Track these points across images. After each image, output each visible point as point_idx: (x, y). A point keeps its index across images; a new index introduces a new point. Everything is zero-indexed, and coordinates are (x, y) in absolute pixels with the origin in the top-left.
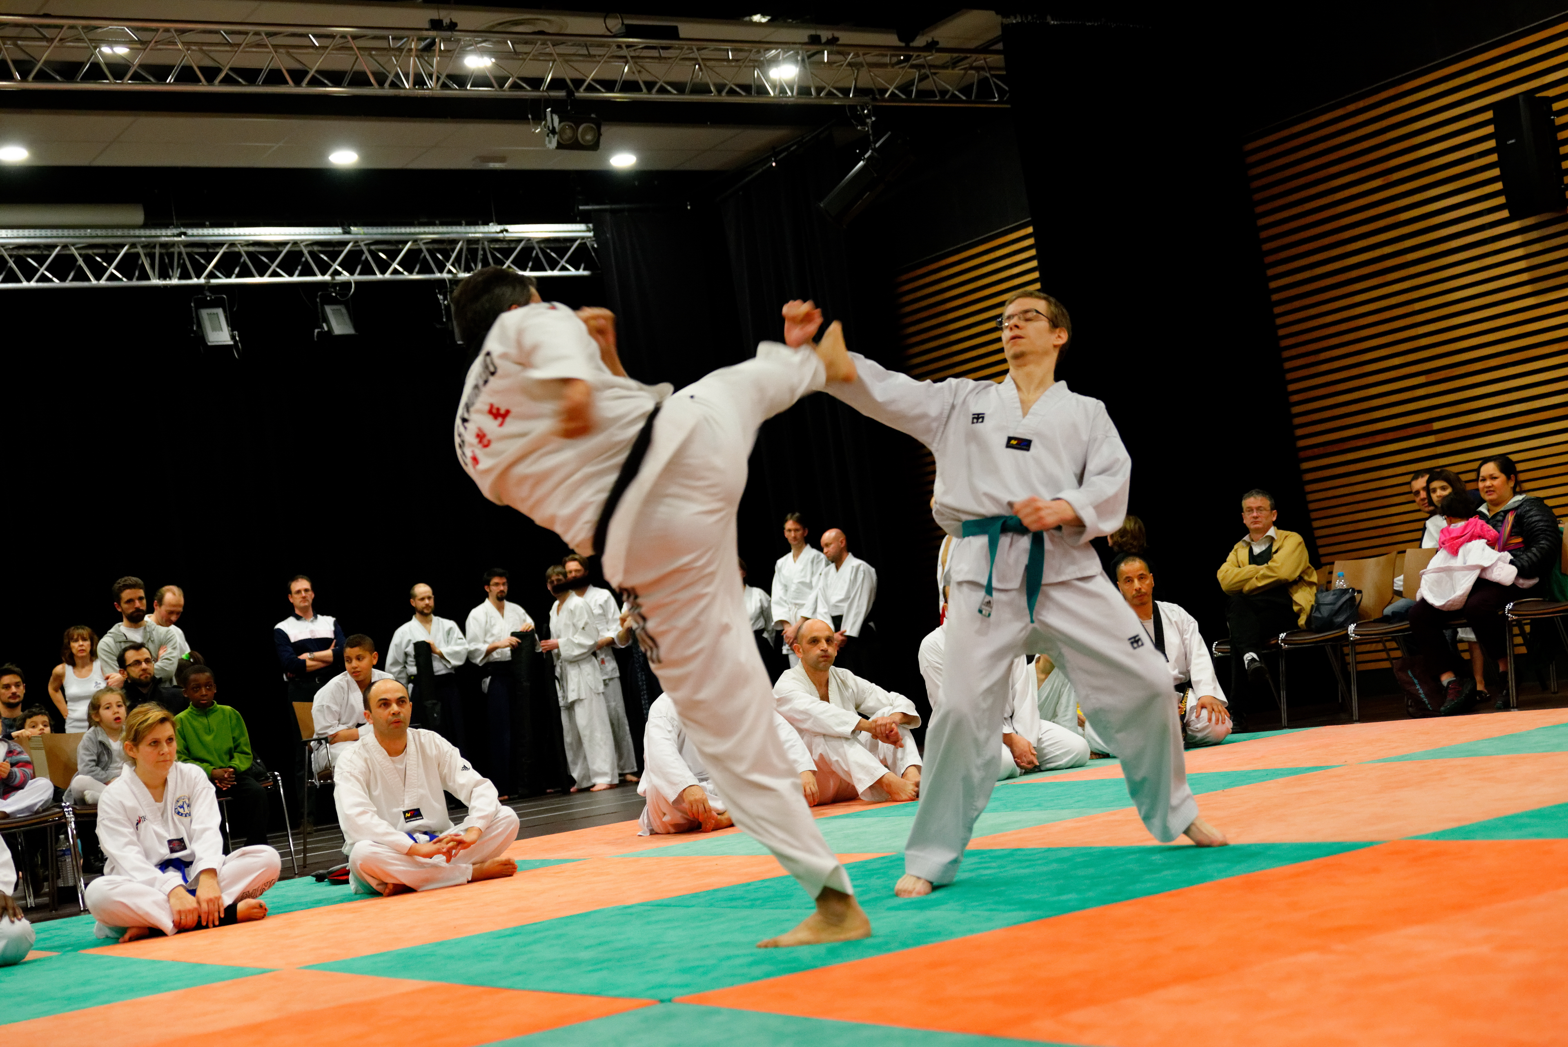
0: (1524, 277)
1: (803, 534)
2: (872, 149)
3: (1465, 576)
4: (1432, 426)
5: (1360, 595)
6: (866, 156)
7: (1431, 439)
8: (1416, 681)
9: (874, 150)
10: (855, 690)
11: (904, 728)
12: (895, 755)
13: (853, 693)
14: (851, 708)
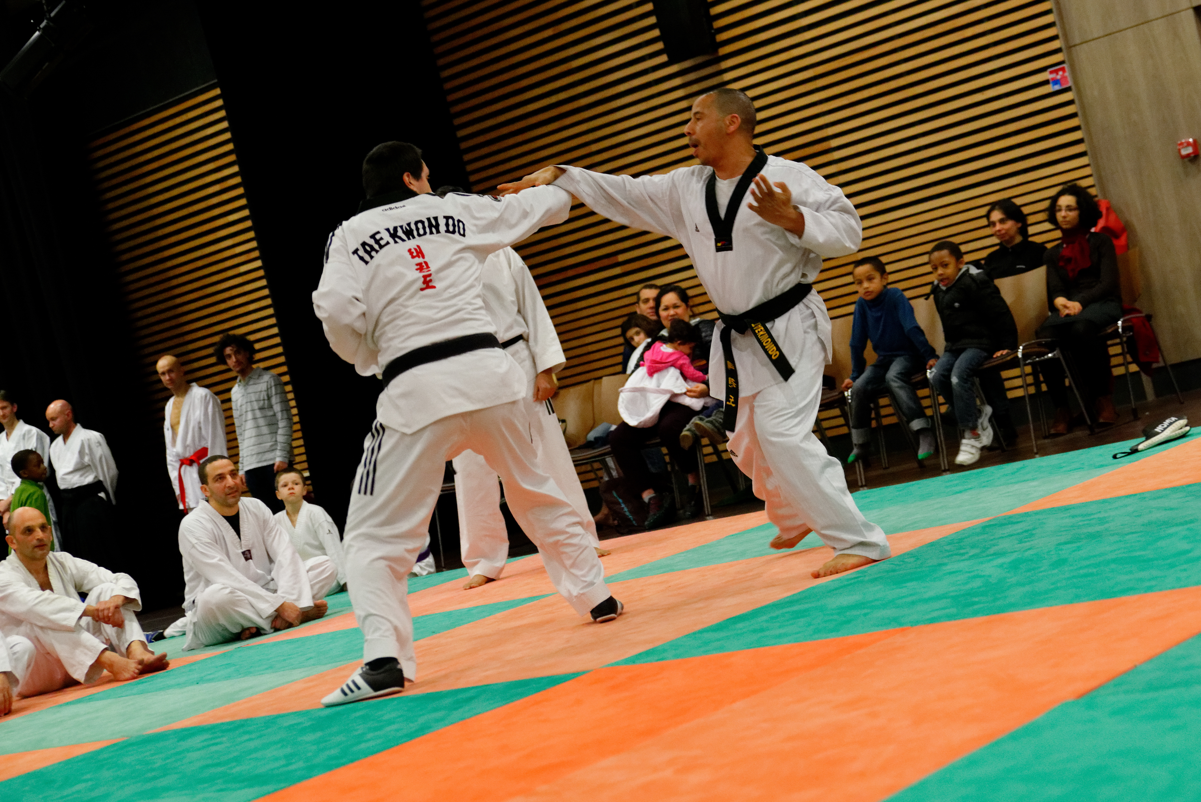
1: (12, 410)
2: (47, 19)
3: (656, 398)
4: (617, 259)
5: (564, 424)
6: (42, 26)
7: (617, 271)
8: (620, 500)
9: (50, 19)
10: (74, 572)
11: (127, 610)
12: (119, 636)
13: (72, 575)
14: (72, 591)
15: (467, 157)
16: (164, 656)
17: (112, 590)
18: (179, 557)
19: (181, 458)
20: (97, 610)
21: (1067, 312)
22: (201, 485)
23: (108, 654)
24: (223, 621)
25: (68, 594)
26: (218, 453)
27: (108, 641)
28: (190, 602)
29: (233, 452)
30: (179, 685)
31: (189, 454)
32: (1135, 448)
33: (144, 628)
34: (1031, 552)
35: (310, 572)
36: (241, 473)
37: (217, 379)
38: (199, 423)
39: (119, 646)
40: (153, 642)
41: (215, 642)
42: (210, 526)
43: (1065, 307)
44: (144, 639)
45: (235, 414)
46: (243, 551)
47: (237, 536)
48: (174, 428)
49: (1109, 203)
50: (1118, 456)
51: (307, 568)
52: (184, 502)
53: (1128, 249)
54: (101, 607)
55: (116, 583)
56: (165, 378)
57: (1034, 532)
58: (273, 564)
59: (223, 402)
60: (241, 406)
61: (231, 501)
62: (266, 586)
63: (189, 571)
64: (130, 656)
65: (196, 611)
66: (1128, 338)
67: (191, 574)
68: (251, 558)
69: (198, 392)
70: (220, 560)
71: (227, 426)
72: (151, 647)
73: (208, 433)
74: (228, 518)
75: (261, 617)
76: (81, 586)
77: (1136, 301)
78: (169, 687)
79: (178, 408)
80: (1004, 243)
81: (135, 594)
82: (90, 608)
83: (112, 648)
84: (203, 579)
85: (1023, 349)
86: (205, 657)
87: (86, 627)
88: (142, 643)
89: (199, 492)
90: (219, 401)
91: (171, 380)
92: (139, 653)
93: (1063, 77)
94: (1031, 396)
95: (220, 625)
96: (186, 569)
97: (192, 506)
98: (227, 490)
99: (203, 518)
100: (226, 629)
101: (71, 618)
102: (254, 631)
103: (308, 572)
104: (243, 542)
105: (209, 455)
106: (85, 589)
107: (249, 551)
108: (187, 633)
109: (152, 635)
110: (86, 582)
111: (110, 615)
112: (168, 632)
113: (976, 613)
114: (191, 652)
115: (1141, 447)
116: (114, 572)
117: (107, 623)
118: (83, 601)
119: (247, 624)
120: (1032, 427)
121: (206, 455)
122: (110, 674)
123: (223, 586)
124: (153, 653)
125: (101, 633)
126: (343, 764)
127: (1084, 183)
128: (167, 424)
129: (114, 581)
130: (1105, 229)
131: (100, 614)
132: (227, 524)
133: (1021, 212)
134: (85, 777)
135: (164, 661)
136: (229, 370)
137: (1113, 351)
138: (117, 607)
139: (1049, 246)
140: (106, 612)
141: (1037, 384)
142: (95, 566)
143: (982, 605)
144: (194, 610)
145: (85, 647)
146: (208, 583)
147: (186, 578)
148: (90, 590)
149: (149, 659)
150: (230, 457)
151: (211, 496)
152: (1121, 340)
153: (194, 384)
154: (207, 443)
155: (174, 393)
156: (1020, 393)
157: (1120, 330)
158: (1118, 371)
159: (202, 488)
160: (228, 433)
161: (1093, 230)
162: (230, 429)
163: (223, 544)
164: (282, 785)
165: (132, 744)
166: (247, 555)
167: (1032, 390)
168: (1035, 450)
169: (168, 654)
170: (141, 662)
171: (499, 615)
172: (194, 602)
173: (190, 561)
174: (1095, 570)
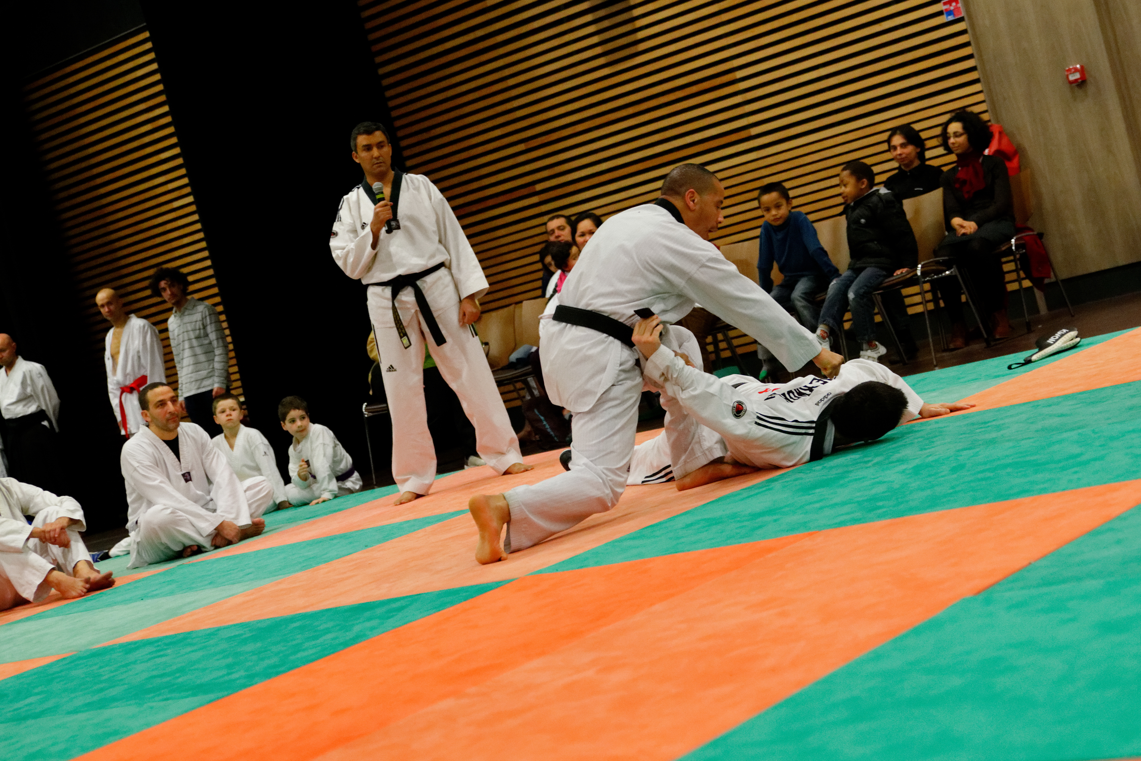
0: (598, 50)
4: (535, 188)
7: (535, 200)
8: (542, 418)
10: (20, 496)
11: (73, 531)
12: (65, 556)
13: (18, 499)
14: (19, 514)
15: (389, 94)
16: (110, 575)
17: (57, 512)
18: (121, 480)
19: (122, 386)
20: (44, 532)
21: (963, 231)
22: (141, 411)
23: (56, 573)
24: (165, 540)
25: (14, 517)
26: (157, 380)
27: (55, 561)
28: (133, 523)
29: (172, 379)
30: (125, 602)
31: (129, 382)
32: (1029, 359)
33: (90, 548)
34: (930, 459)
35: (247, 492)
36: (181, 399)
37: (153, 310)
38: (138, 352)
39: (65, 565)
40: (98, 561)
41: (158, 559)
42: (150, 450)
43: (962, 227)
44: (90, 559)
45: (173, 343)
46: (183, 473)
47: (177, 460)
48: (114, 357)
49: (1001, 127)
50: (1013, 367)
51: (245, 488)
52: (126, 428)
53: (1020, 171)
54: (48, 529)
55: (60, 506)
56: (104, 311)
57: (935, 439)
58: (211, 486)
59: (161, 331)
60: (178, 335)
61: (171, 425)
62: (206, 506)
63: (131, 494)
64: (77, 576)
65: (139, 530)
66: (1021, 255)
67: (134, 496)
68: (191, 480)
69: (136, 323)
70: (161, 482)
71: (165, 354)
72: (97, 566)
73: (146, 361)
74: (167, 442)
75: (201, 535)
76: (28, 509)
77: (1028, 220)
78: (116, 603)
79: (117, 338)
80: (903, 167)
81: (79, 515)
82: (37, 530)
83: (59, 567)
84: (145, 500)
85: (922, 268)
86: (149, 575)
87: (33, 548)
88: (88, 562)
89: (139, 417)
90: (157, 331)
91: (110, 311)
92: (85, 572)
93: (957, 8)
94: (930, 312)
95: (162, 544)
96: (128, 492)
97: (133, 432)
98: (168, 416)
99: (145, 443)
100: (168, 548)
101: (18, 540)
102: (196, 548)
103: (245, 491)
104: (182, 465)
105: (149, 382)
106: (31, 512)
107: (189, 473)
108: (131, 552)
109: (98, 555)
110: (31, 505)
111: (56, 536)
112: (113, 552)
113: (880, 517)
114: (134, 570)
115: (1034, 358)
116: (59, 495)
117: (53, 543)
118: (30, 524)
119: (188, 543)
120: (931, 340)
121: (146, 382)
122: (58, 593)
123: (165, 507)
124: (98, 572)
125: (48, 555)
126: (284, 672)
127: (976, 109)
128: (108, 354)
129: (59, 504)
130: (998, 152)
131: (47, 535)
132: (168, 447)
133: (920, 137)
134: (36, 691)
135: (110, 579)
136: (164, 302)
137: (1006, 268)
138: (62, 529)
139: (945, 169)
140: (52, 534)
141: (935, 300)
142: (40, 490)
143: (884, 510)
144: (137, 530)
145: (33, 567)
146: (150, 504)
147: (129, 500)
148: (36, 513)
149: (95, 578)
150: (169, 384)
151: (152, 421)
152: (1015, 257)
153: (133, 315)
154: (146, 371)
155: (113, 324)
156: (919, 309)
157: (1013, 248)
158: (1012, 287)
159: (142, 414)
160: (166, 362)
161: (987, 152)
162: (168, 357)
163: (164, 466)
164: (226, 693)
165: (80, 658)
166: (187, 477)
167: (931, 306)
168: (935, 363)
169: (114, 573)
170: (87, 581)
171: (429, 528)
172: (137, 522)
173: (133, 484)
174: (991, 475)
